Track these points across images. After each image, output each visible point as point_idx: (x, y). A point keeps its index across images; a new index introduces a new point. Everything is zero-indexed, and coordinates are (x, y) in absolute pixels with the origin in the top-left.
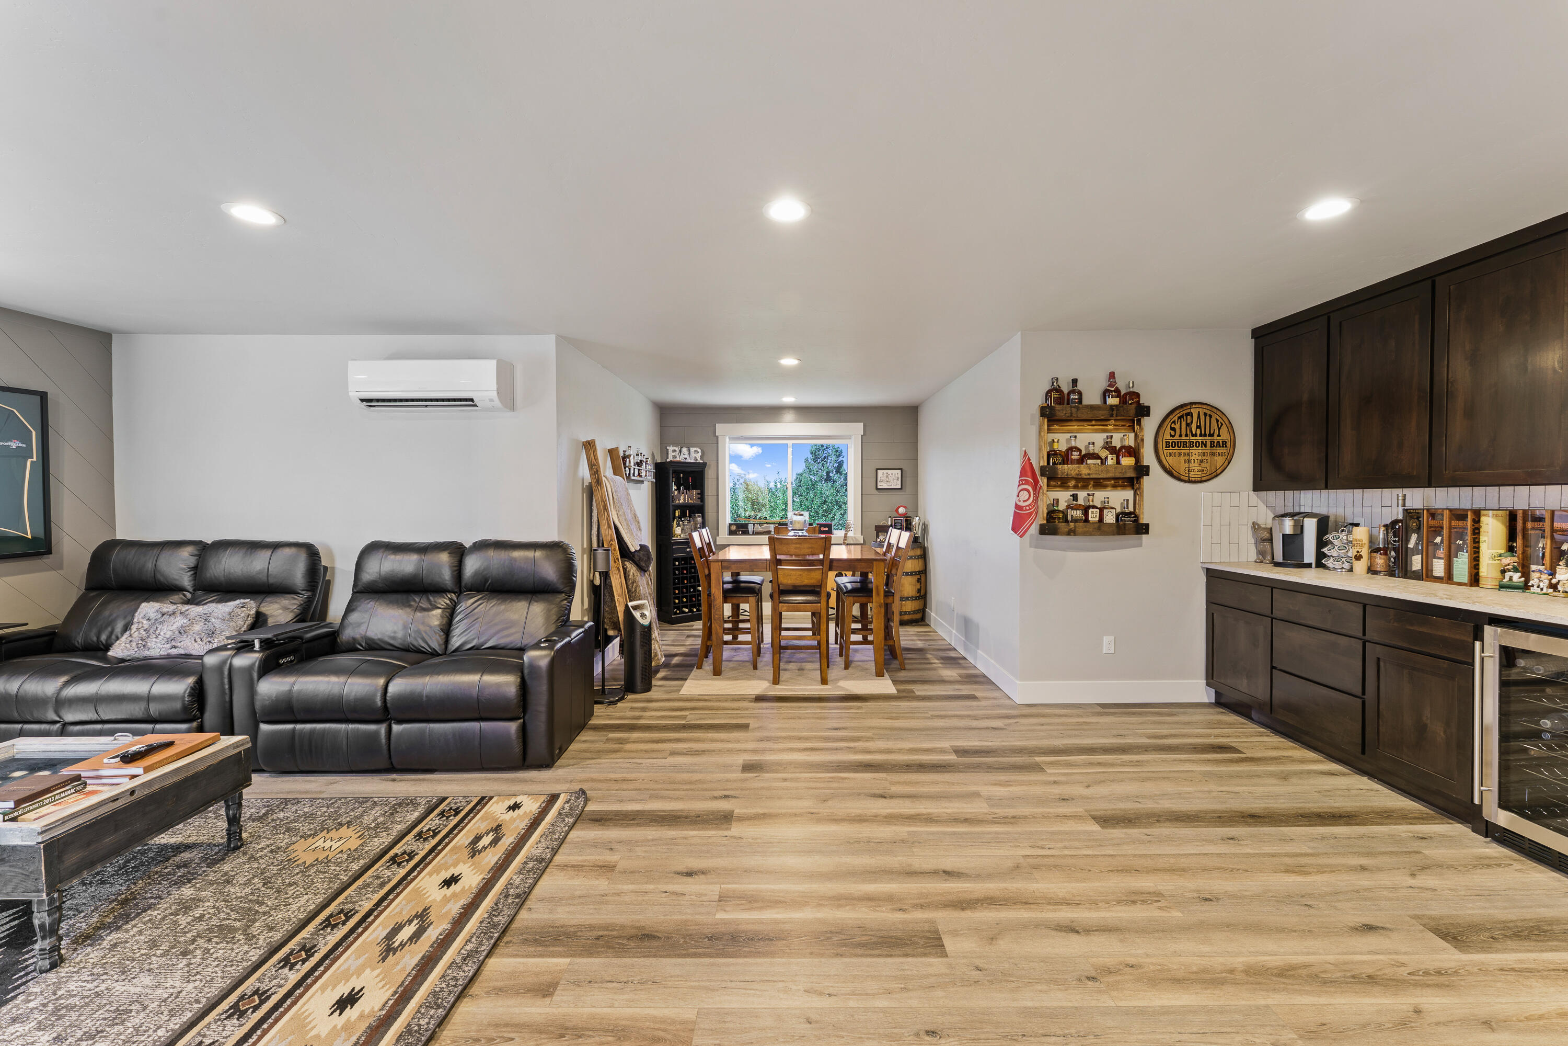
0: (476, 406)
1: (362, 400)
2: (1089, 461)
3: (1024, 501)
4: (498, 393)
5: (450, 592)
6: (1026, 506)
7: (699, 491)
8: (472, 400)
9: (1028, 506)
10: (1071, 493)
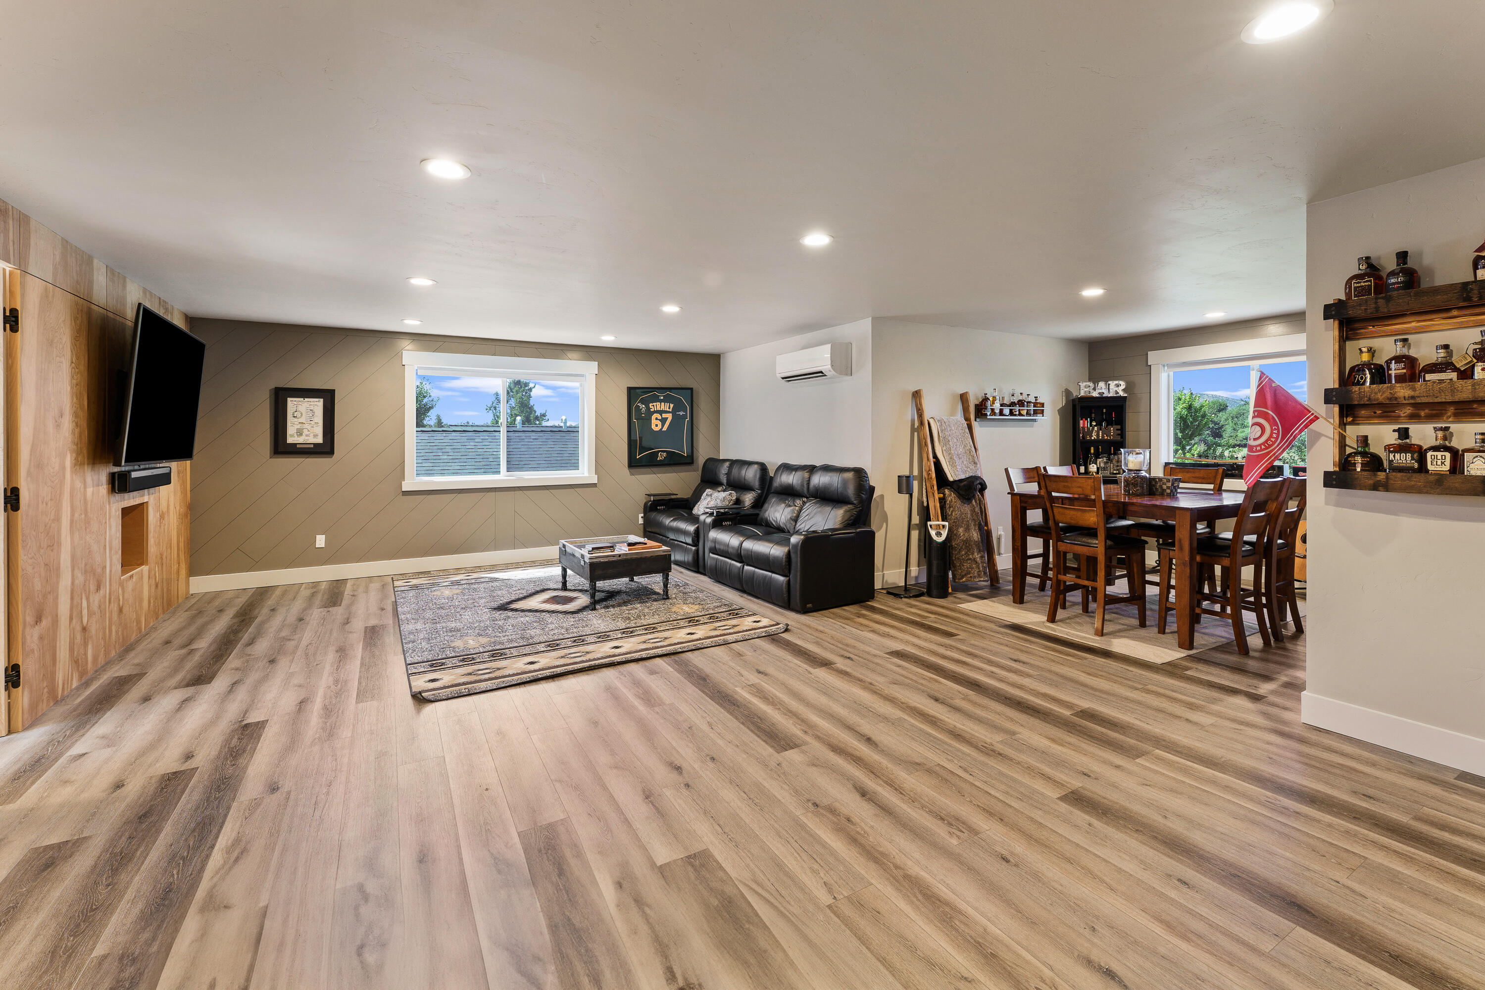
0: (825, 375)
1: (783, 378)
2: (1428, 377)
3: (1255, 439)
4: (832, 366)
5: (805, 497)
6: (1256, 446)
7: (1119, 427)
8: (821, 372)
9: (1260, 445)
10: (1396, 427)
